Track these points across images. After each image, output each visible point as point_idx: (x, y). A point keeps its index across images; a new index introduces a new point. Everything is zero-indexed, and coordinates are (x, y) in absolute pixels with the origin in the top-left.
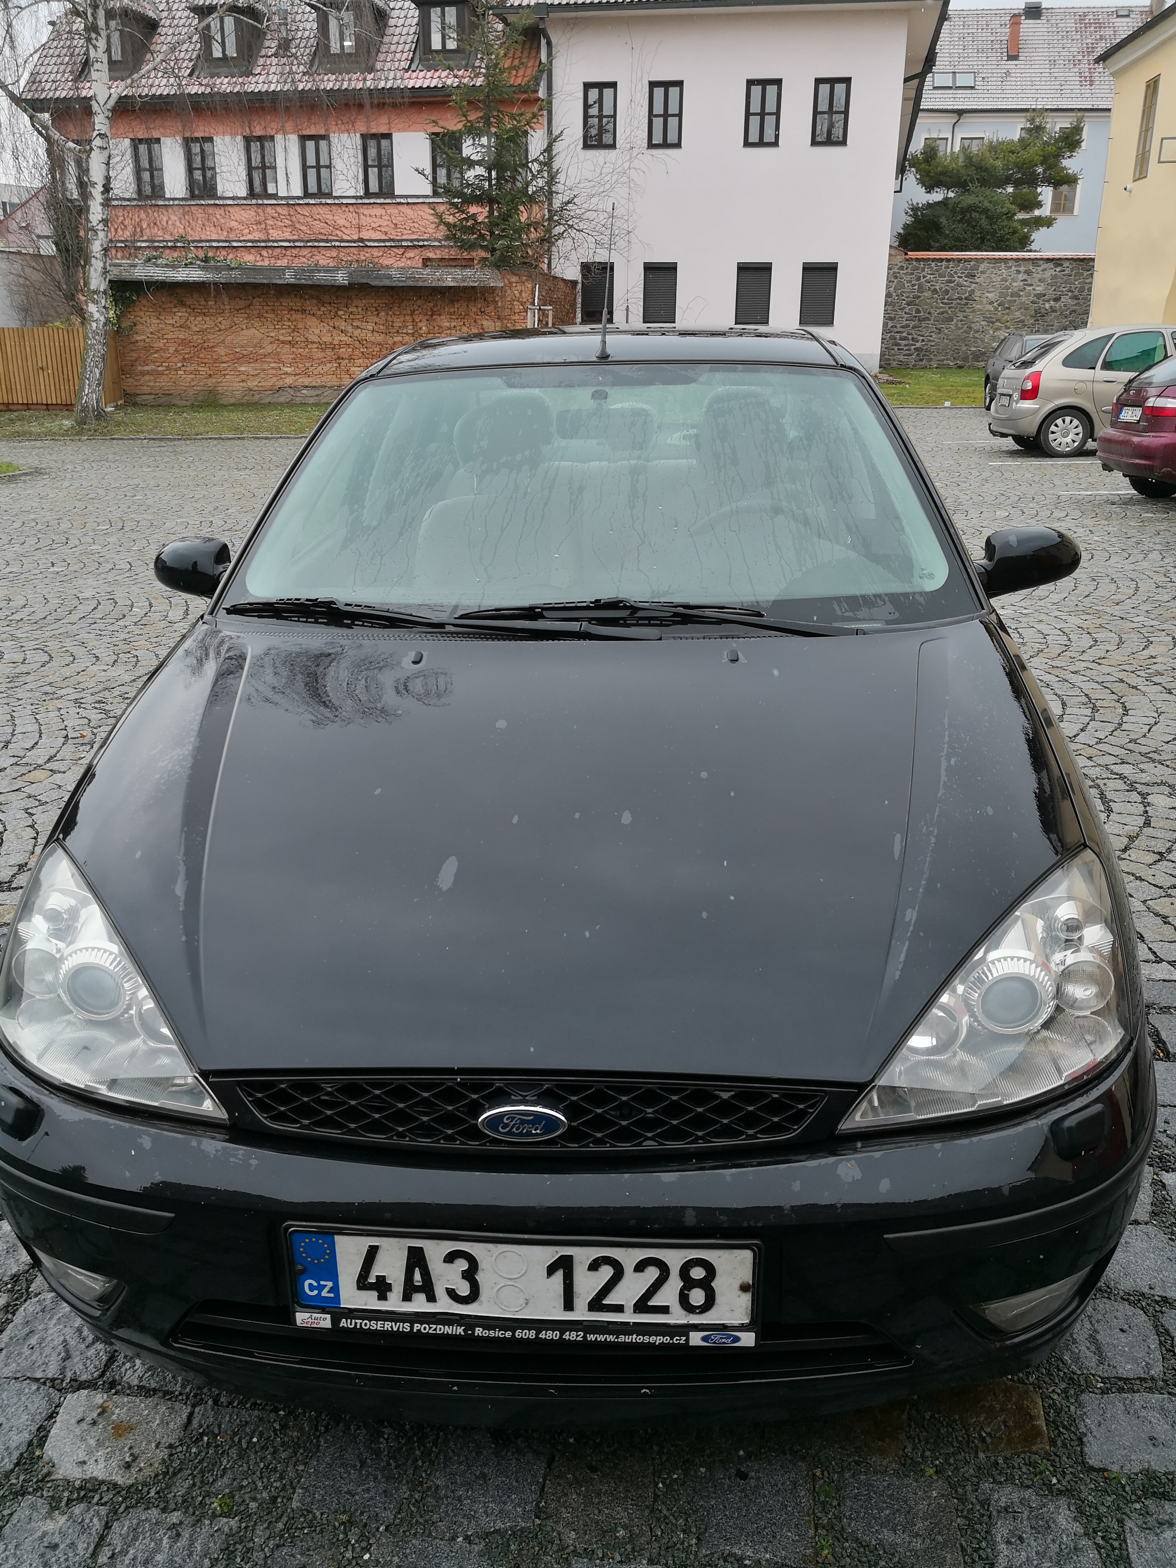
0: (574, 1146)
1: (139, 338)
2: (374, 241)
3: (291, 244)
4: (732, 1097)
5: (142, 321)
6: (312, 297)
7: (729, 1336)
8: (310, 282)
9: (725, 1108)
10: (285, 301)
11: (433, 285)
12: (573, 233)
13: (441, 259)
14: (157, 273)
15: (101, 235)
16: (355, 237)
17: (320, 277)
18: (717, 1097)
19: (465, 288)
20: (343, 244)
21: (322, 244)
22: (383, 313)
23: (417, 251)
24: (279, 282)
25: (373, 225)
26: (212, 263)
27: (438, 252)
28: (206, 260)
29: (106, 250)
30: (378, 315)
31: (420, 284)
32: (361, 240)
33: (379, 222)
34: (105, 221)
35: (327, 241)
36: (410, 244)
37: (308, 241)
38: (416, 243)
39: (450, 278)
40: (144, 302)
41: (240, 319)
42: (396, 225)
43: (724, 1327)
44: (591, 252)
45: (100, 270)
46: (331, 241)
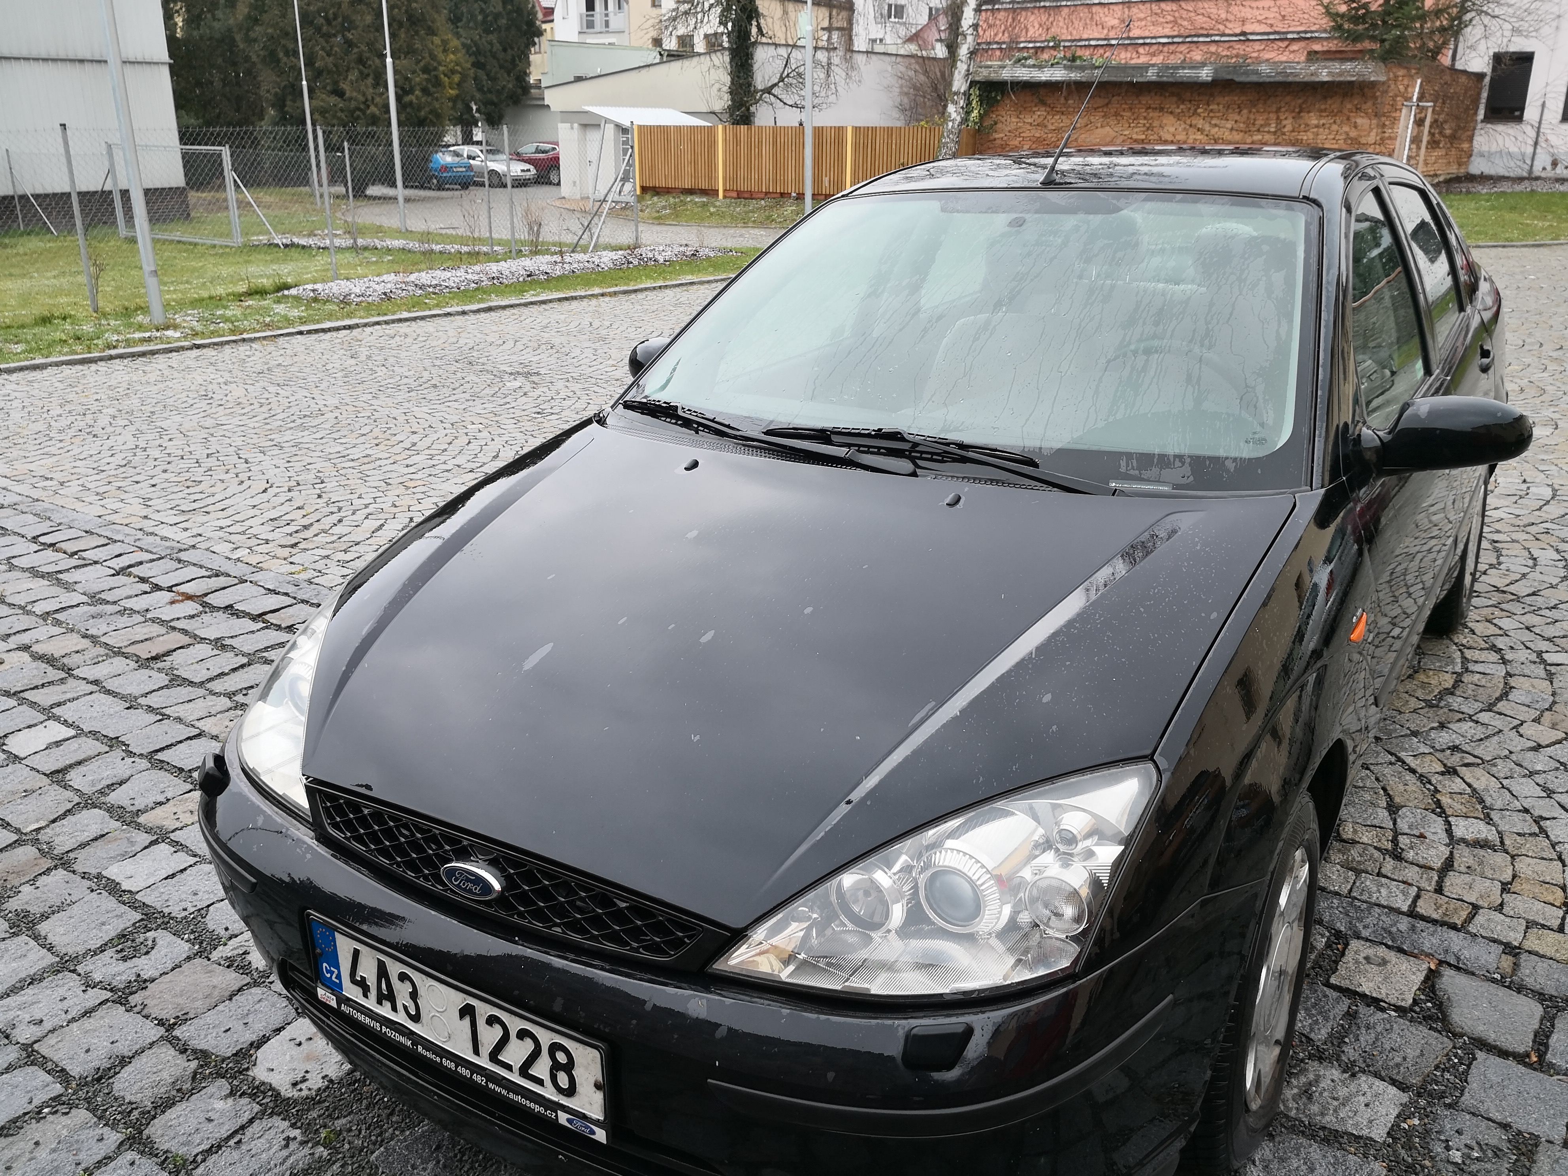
0: (503, 914)
1: (997, 136)
2: (1258, 34)
3: (1170, 40)
4: (626, 908)
5: (1003, 120)
6: (1172, 94)
7: (588, 1127)
8: (1171, 80)
9: (619, 916)
10: (1145, 99)
11: (1306, 79)
12: (1486, 20)
13: (1328, 52)
14: (1023, 74)
15: (970, 39)
16: (1238, 31)
17: (1185, 73)
18: (615, 905)
19: (1340, 84)
20: (1223, 39)
21: (1201, 39)
22: (1245, 111)
23: (1302, 44)
24: (1141, 80)
25: (1259, 18)
26: (1078, 62)
27: (1325, 44)
28: (1074, 59)
29: (971, 53)
30: (1240, 112)
31: (1290, 79)
32: (1243, 34)
33: (1267, 14)
34: (975, 26)
35: (1207, 36)
36: (1295, 36)
37: (1187, 37)
38: (1303, 35)
39: (1324, 73)
40: (1008, 102)
41: (1097, 118)
42: (1284, 16)
43: (584, 1117)
44: (1505, 40)
45: (963, 72)
46: (1212, 35)
